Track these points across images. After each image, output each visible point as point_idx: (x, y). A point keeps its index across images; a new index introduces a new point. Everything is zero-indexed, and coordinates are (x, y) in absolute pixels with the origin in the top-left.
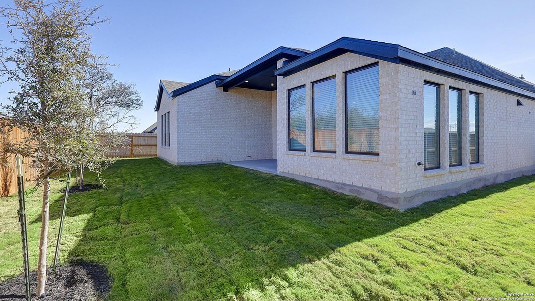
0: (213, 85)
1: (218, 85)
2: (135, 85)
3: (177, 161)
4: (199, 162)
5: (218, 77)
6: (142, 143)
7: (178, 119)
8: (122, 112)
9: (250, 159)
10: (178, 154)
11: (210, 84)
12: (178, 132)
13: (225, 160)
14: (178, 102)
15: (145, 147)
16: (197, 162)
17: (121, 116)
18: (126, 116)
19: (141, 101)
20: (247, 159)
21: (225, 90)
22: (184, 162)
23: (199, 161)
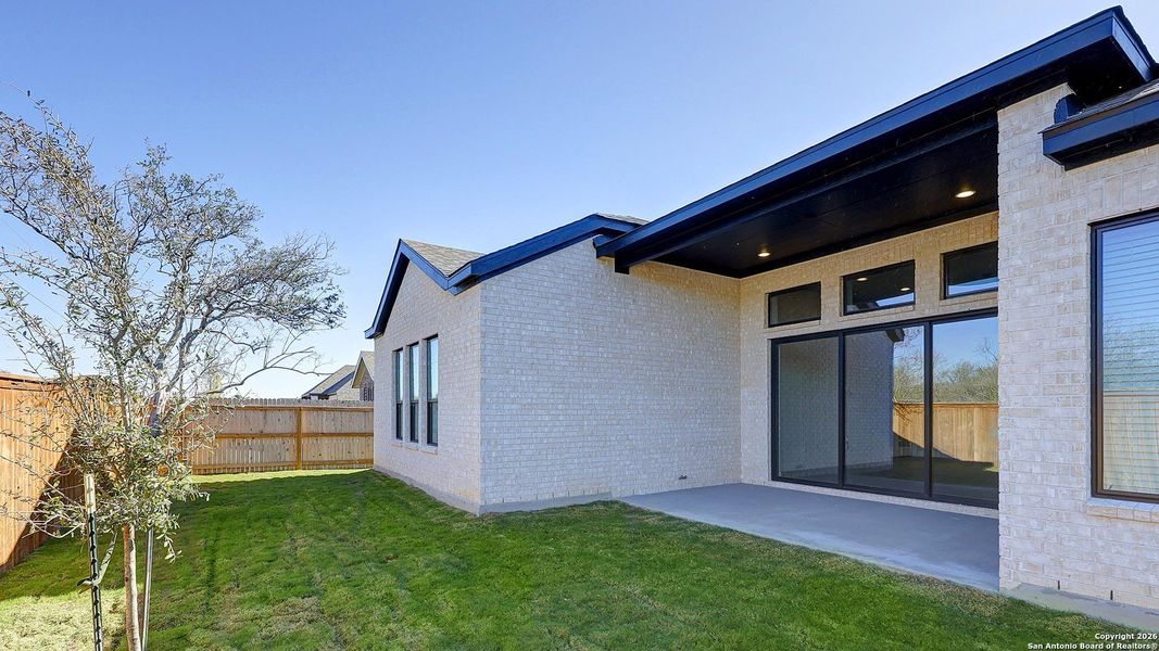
0: (585, 249)
1: (601, 252)
2: (331, 247)
3: (478, 501)
4: (545, 502)
5: (604, 225)
6: (327, 427)
7: (483, 358)
8: (281, 335)
9: (686, 485)
10: (484, 477)
11: (580, 245)
12: (483, 402)
13: (619, 492)
14: (485, 299)
15: (335, 439)
16: (537, 502)
17: (276, 349)
18: (289, 351)
19: (338, 303)
20: (678, 485)
21: (622, 267)
22: (503, 505)
23: (547, 497)
